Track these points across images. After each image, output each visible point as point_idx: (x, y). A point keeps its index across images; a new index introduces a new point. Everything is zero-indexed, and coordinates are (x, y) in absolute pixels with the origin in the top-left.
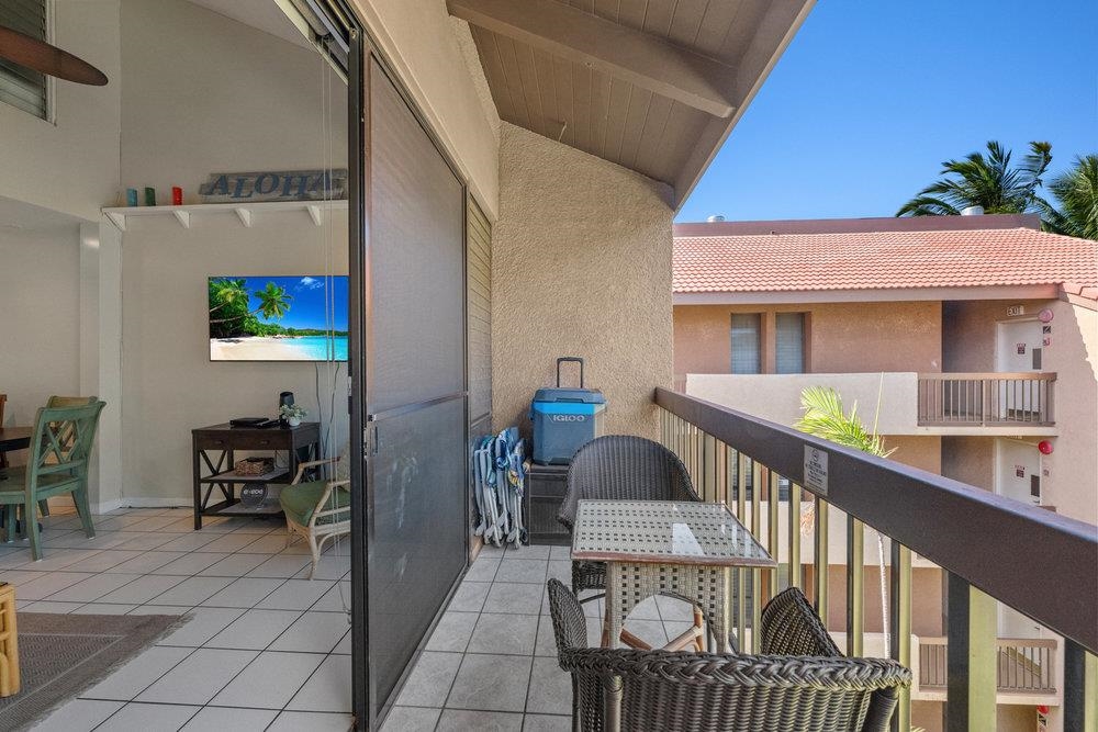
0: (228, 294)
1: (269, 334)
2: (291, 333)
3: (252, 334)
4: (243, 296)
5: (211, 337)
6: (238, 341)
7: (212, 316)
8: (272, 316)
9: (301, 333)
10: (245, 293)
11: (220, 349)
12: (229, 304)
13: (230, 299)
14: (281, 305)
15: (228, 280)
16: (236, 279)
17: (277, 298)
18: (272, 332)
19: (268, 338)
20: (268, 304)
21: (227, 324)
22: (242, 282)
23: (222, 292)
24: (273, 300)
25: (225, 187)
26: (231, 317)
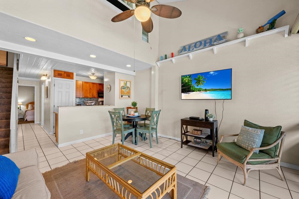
0: (186, 80)
1: (198, 91)
2: (206, 90)
3: (193, 91)
4: (191, 80)
5: (182, 92)
6: (189, 94)
7: (182, 86)
8: (199, 85)
9: (209, 90)
10: (191, 79)
11: (184, 96)
12: (186, 83)
13: (187, 81)
14: (202, 82)
15: (186, 76)
16: (188, 75)
17: (202, 79)
18: (199, 90)
19: (198, 92)
20: (198, 82)
21: (186, 88)
22: (190, 76)
23: (184, 80)
24: (200, 80)
25: (185, 49)
26: (187, 87)
